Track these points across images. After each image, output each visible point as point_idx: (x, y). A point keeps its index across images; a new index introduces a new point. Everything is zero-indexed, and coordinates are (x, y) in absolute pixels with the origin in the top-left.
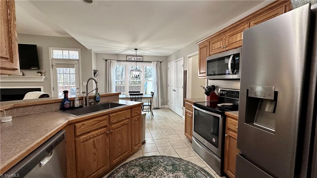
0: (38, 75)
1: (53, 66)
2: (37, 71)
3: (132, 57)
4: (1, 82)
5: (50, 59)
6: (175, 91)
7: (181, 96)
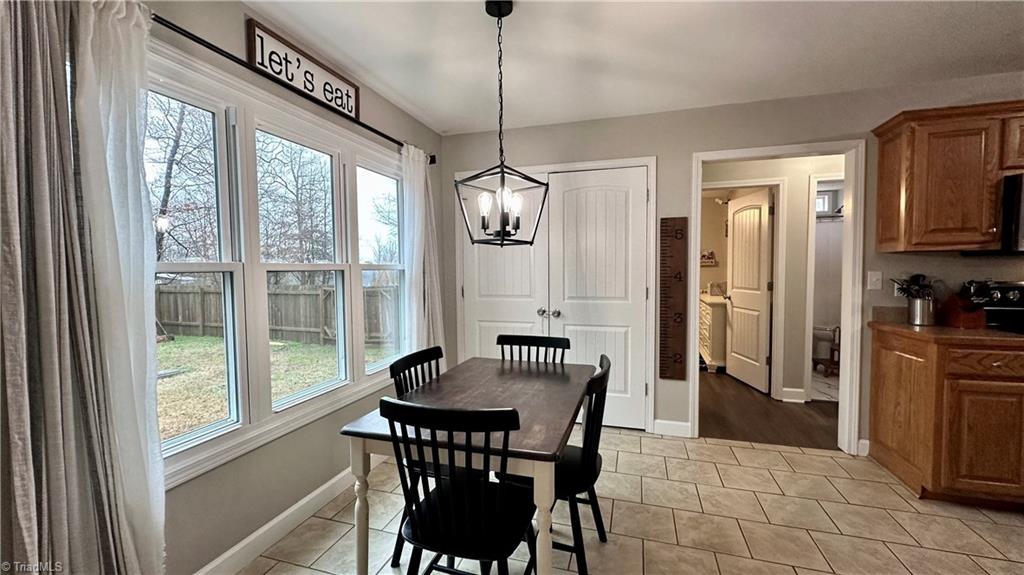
3: (293, 56)
6: (559, 314)
7: (626, 333)
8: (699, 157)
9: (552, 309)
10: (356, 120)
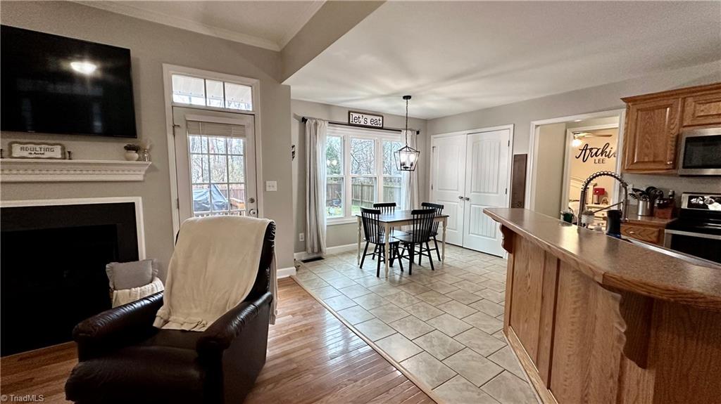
0: (128, 159)
1: (177, 129)
2: (126, 145)
3: (361, 116)
4: (3, 183)
5: (168, 105)
6: (468, 199)
8: (534, 123)
9: (466, 197)
10: (381, 128)
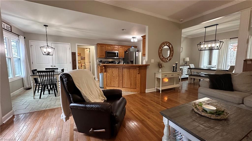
6: (55, 66)
7: (67, 69)
8: (77, 44)
9: (54, 66)
10: (11, 31)
